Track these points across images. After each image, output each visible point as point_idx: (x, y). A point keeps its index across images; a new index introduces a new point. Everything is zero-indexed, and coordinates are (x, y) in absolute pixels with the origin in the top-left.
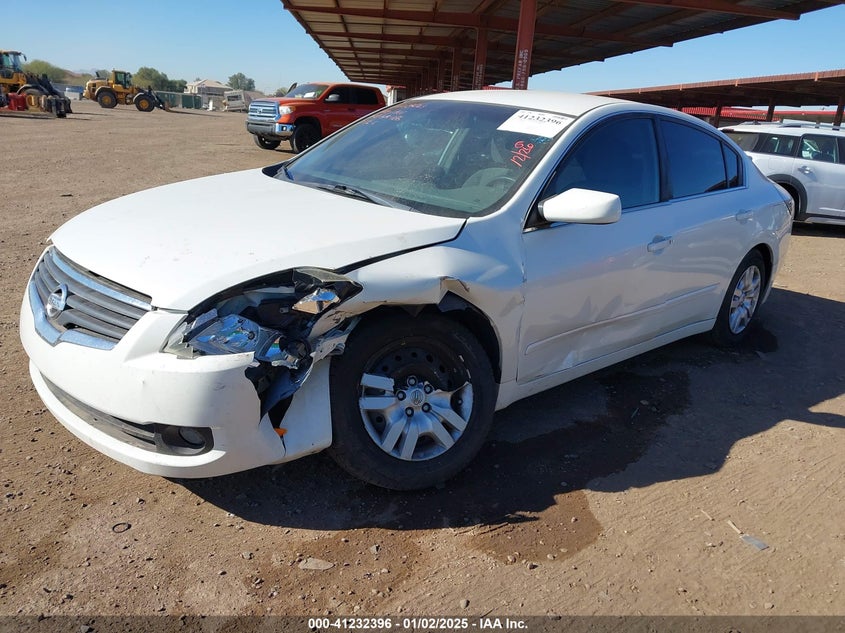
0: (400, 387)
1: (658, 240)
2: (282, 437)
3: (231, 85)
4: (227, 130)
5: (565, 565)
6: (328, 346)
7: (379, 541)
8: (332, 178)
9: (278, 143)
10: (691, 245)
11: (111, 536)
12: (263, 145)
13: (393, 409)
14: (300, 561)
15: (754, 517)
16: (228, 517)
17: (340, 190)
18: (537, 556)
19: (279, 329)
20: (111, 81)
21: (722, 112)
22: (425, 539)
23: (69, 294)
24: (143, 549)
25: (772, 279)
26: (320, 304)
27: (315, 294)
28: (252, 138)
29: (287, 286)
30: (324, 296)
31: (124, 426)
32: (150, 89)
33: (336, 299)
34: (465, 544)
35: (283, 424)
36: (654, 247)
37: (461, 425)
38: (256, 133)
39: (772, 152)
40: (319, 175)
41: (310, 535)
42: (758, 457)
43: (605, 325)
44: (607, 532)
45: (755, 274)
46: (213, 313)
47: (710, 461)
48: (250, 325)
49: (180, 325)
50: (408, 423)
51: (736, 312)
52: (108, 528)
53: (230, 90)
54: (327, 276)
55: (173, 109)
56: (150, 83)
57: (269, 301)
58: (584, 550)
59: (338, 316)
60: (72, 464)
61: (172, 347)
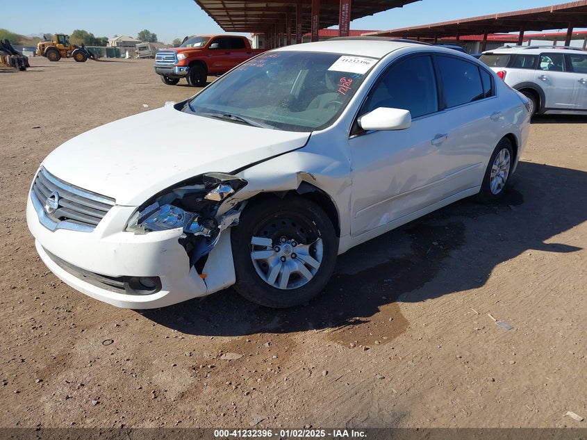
0: (276, 243)
1: (438, 136)
2: (204, 279)
3: (140, 39)
4: (141, 72)
5: (386, 347)
6: (228, 221)
7: (270, 340)
8: (221, 109)
9: (178, 80)
10: (466, 136)
11: (102, 348)
12: (168, 82)
13: (273, 258)
14: (222, 355)
15: (504, 310)
16: (173, 333)
17: (227, 118)
18: (368, 342)
19: (197, 212)
20: (55, 42)
21: (488, 37)
22: (298, 337)
23: (60, 198)
24: (123, 354)
25: (518, 156)
26: (221, 194)
27: (218, 188)
28: (160, 78)
29: (199, 184)
30: (224, 189)
31: (104, 279)
32: (83, 45)
33: (232, 191)
34: (323, 338)
35: (204, 271)
36: (436, 142)
37: (316, 265)
38: (162, 74)
39: (520, 67)
40: (212, 107)
41: (227, 339)
42: (508, 273)
43: (407, 195)
44: (413, 326)
45: (506, 154)
46: (156, 205)
47: (478, 278)
48: (178, 210)
49: (134, 213)
50: (283, 266)
51: (494, 180)
52: (99, 343)
53: (139, 43)
54: (224, 177)
55: (101, 59)
56: (82, 41)
57: (189, 195)
58: (398, 337)
59: (233, 201)
60: (70, 306)
61: (131, 227)
